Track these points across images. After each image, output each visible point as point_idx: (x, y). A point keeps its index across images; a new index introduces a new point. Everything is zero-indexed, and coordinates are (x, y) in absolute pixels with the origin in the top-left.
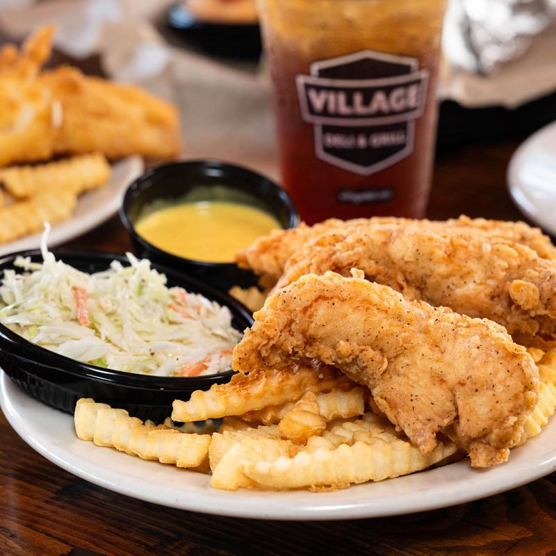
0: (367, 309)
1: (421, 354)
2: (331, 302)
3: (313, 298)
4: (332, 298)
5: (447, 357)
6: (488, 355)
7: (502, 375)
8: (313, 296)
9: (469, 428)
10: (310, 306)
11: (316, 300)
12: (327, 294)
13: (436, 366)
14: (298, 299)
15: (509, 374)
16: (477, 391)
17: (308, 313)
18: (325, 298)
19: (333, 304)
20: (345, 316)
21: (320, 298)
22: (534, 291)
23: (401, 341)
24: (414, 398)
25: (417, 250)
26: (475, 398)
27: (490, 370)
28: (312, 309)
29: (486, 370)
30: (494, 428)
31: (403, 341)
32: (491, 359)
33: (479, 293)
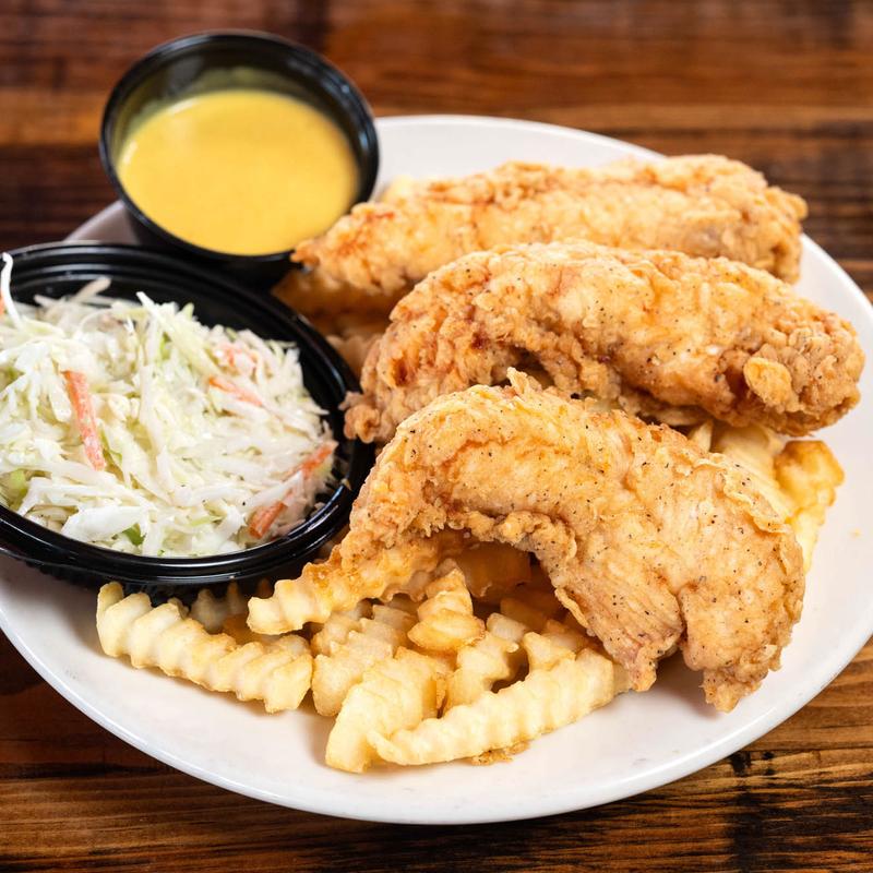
0: (541, 456)
1: (627, 534)
2: (485, 450)
3: (459, 447)
4: (487, 443)
5: (666, 537)
6: (730, 537)
7: (751, 570)
8: (458, 441)
9: (704, 658)
10: (455, 459)
11: (463, 449)
12: (480, 438)
13: (650, 553)
14: (435, 448)
15: (762, 568)
16: (715, 601)
17: (452, 470)
18: (477, 445)
19: (490, 454)
20: (507, 471)
21: (470, 443)
22: (783, 377)
23: (595, 512)
24: (617, 600)
25: (602, 309)
26: (713, 611)
27: (733, 563)
28: (458, 463)
29: (727, 565)
30: (742, 661)
31: (598, 511)
32: (734, 545)
33: (697, 370)
